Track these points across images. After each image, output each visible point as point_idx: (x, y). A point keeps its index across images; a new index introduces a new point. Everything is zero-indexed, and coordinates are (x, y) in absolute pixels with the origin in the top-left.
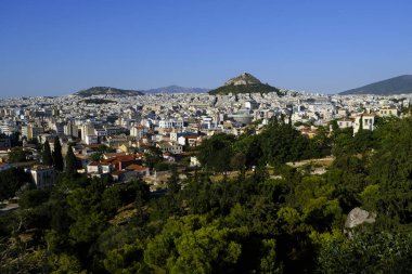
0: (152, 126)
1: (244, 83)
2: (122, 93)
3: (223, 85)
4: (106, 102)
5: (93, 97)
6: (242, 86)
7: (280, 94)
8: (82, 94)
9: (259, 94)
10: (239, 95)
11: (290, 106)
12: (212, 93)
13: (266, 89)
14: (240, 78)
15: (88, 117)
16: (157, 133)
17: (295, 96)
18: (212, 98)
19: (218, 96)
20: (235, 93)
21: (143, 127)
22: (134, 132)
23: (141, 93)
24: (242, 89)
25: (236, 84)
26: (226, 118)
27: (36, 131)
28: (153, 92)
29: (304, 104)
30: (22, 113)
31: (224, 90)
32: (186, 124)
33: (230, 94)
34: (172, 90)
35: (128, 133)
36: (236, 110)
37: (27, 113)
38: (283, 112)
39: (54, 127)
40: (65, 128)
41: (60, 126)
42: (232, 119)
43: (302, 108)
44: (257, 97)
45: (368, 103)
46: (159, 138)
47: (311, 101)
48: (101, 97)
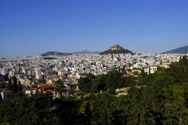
0: (69, 70)
1: (116, 49)
2: (61, 54)
3: (106, 50)
4: (53, 59)
5: (48, 56)
6: (115, 50)
7: (133, 54)
8: (43, 55)
9: (123, 54)
10: (114, 55)
11: (135, 60)
12: (101, 54)
13: (126, 52)
14: (114, 47)
15: (41, 66)
16: (71, 73)
17: (139, 55)
18: (101, 56)
19: (104, 55)
20: (112, 54)
21: (64, 71)
22: (60, 73)
23: (70, 54)
24: (115, 52)
25: (112, 49)
26: (104, 66)
27: (16, 73)
28: (76, 53)
29: (142, 59)
30: (12, 64)
31: (107, 52)
32: (84, 69)
33: (109, 54)
34: (85, 52)
35: (57, 73)
36: (109, 62)
37: (15, 64)
38: (131, 63)
39: (24, 71)
40: (29, 71)
41: (27, 71)
42: (106, 67)
43: (141, 61)
44: (122, 56)
45: (172, 58)
46: (71, 76)
47: (145, 57)
48: (51, 56)
